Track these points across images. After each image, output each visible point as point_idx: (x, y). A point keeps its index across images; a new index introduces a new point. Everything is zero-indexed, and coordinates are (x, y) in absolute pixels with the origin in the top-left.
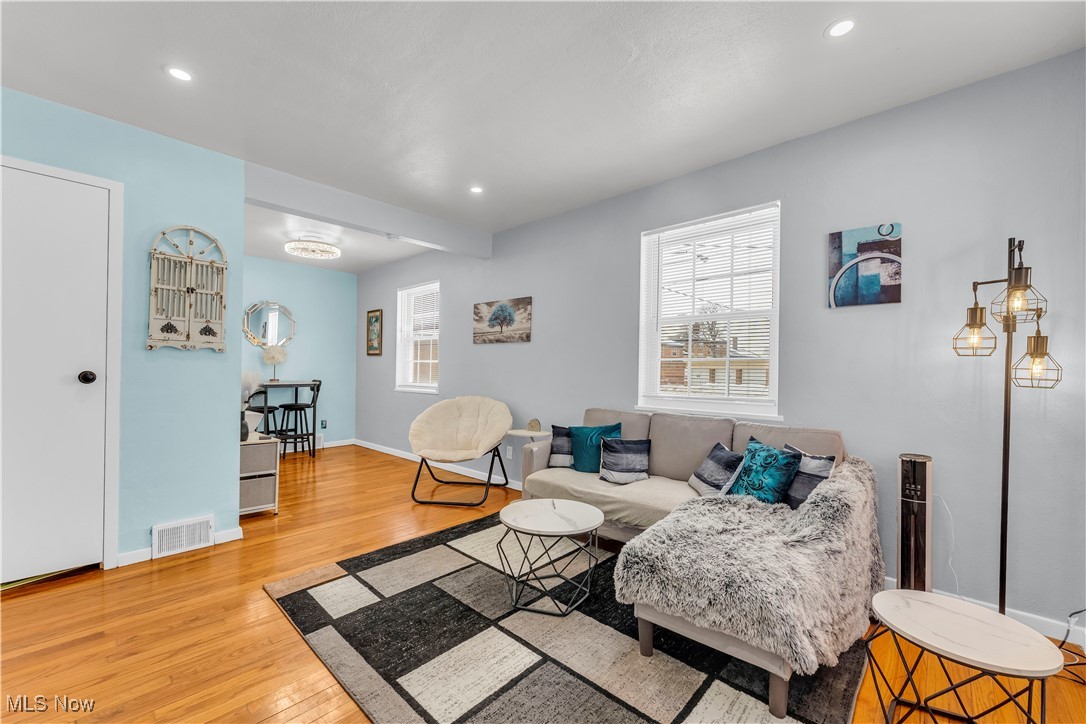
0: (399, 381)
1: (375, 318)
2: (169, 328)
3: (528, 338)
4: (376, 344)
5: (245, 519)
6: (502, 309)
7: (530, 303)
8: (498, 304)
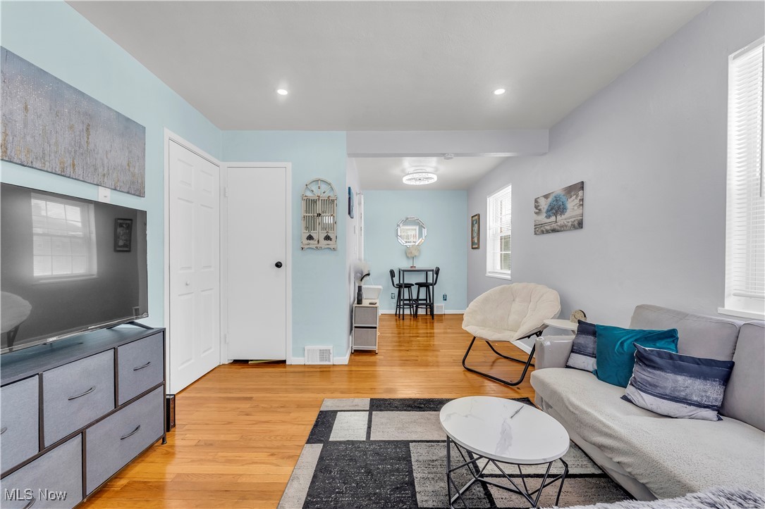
0: (489, 268)
1: (476, 221)
2: (310, 238)
3: (580, 225)
4: (476, 241)
5: (356, 352)
6: (557, 199)
7: (582, 188)
8: (554, 195)
